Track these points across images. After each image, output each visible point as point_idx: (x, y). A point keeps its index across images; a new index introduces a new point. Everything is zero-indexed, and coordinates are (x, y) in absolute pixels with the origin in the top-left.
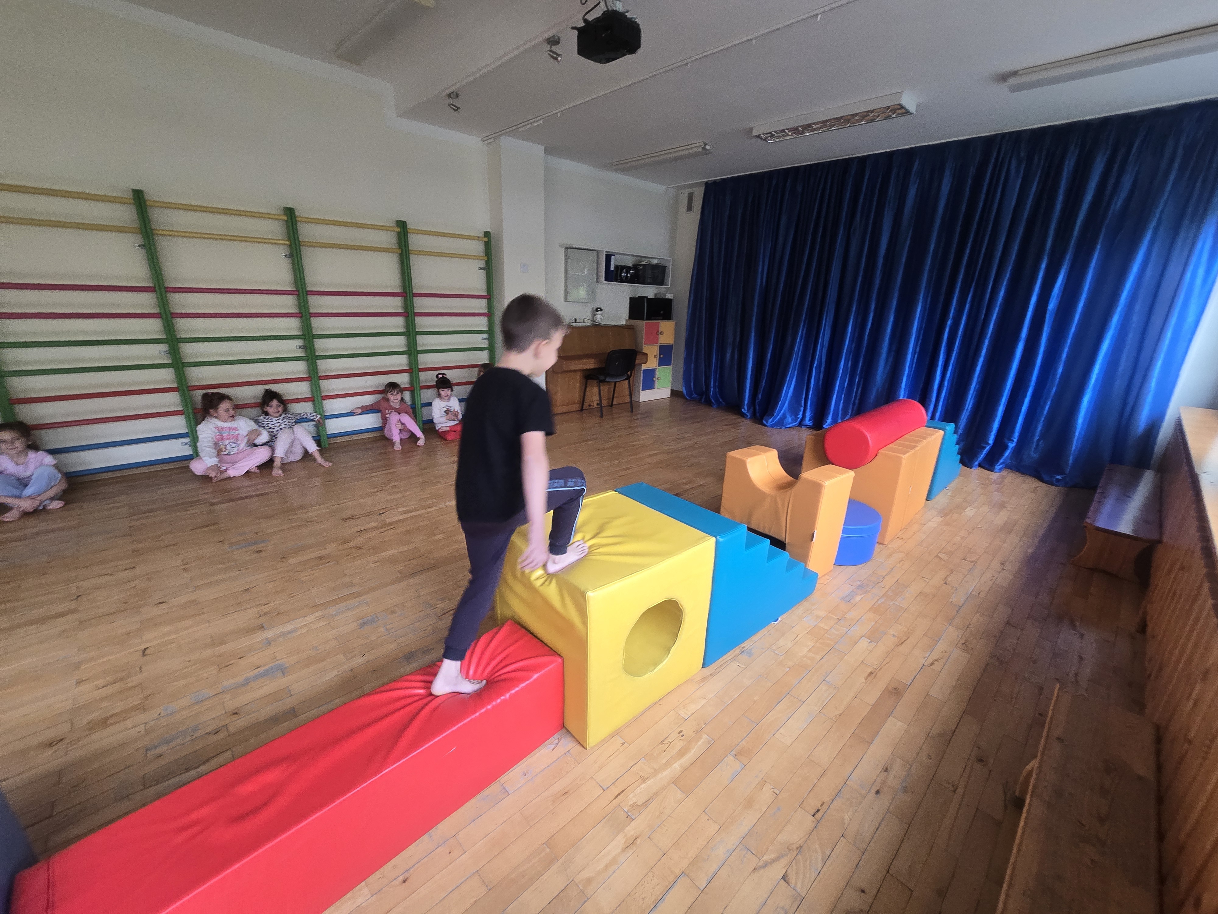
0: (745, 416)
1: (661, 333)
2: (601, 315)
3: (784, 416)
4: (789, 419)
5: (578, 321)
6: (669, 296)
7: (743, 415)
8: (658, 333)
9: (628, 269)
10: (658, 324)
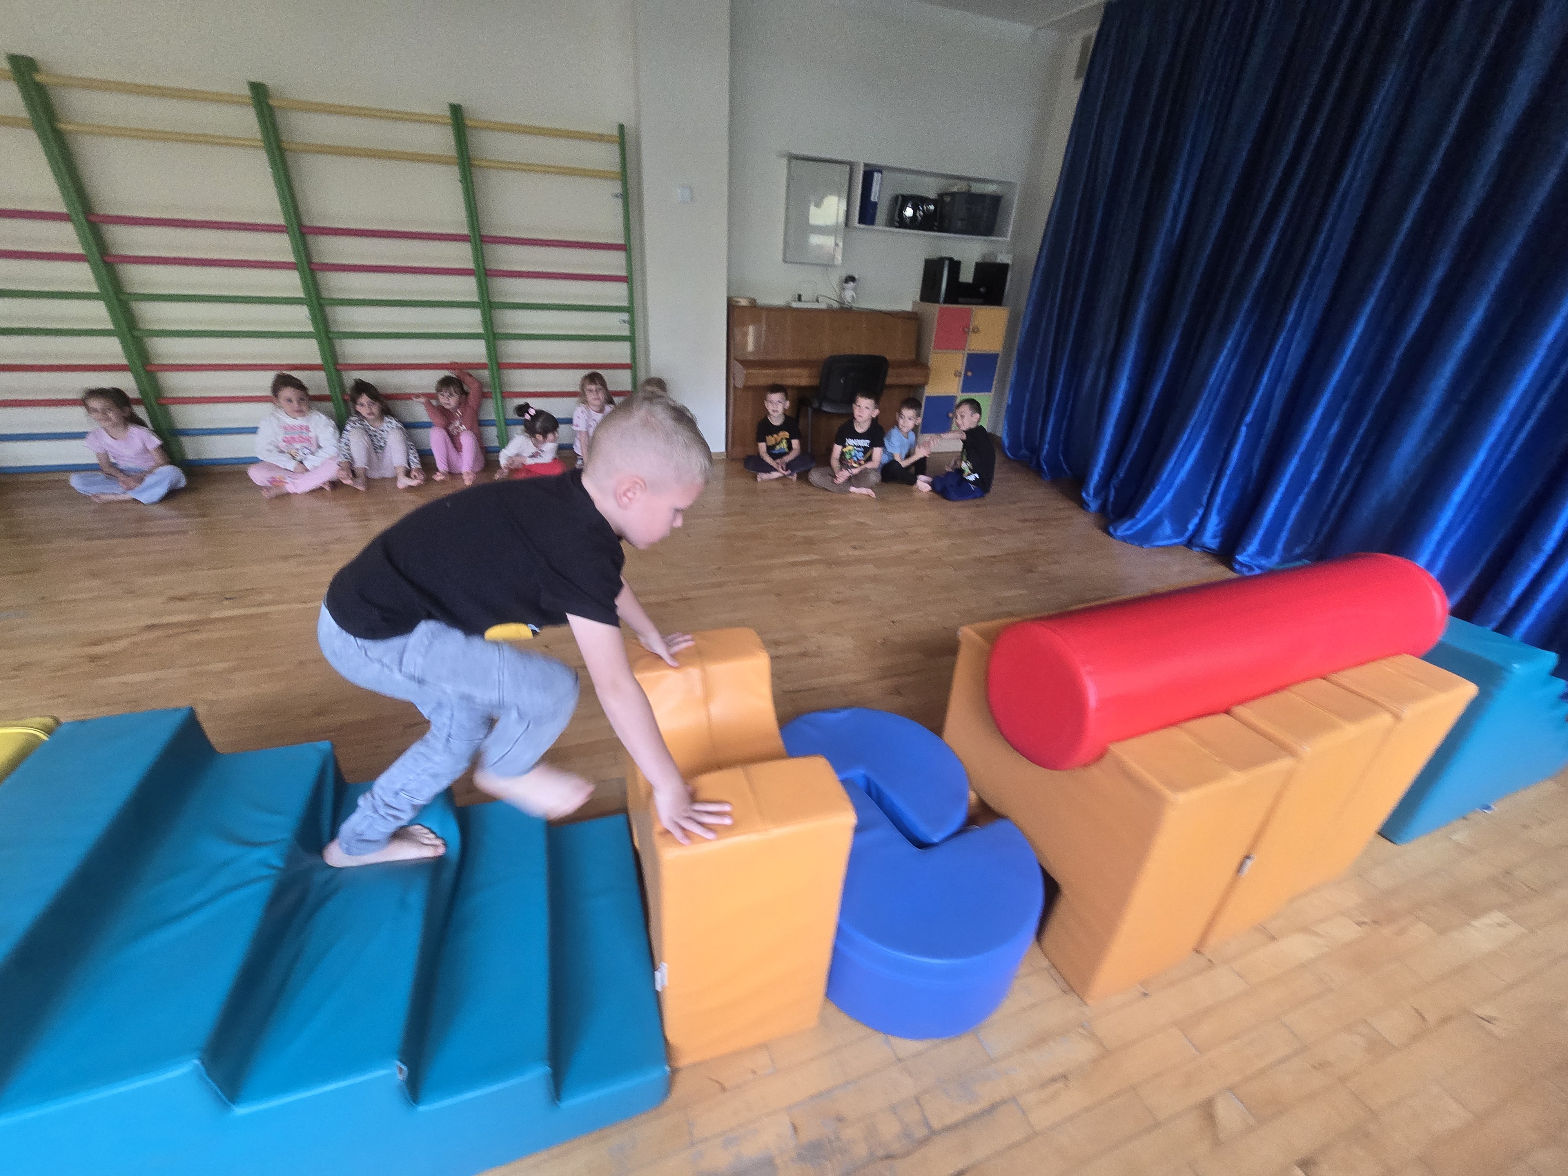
0: (1085, 506)
1: (976, 330)
2: (855, 289)
3: (1156, 523)
4: (1167, 528)
5: (803, 299)
6: (1003, 258)
7: (1083, 505)
8: (965, 329)
9: (917, 201)
10: (970, 311)
